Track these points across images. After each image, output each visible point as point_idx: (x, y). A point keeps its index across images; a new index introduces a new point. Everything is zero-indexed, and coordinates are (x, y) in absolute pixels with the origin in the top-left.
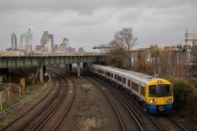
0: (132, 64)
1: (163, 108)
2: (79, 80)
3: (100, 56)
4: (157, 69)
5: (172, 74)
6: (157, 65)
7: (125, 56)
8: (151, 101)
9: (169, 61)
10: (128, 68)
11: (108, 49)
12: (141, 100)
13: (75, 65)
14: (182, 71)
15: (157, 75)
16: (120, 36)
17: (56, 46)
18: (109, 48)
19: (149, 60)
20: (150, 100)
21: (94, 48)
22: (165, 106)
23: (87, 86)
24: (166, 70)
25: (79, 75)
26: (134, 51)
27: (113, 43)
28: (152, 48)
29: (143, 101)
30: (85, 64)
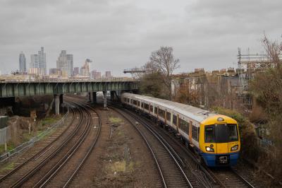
0: (173, 93)
1: (225, 158)
2: (105, 112)
3: (132, 82)
4: (203, 99)
5: (222, 105)
6: (203, 94)
7: (164, 82)
8: (208, 149)
9: (218, 89)
10: (168, 97)
11: (142, 74)
12: (192, 146)
13: (100, 93)
14: (234, 101)
15: (203, 106)
16: (158, 57)
17: (77, 69)
18: (144, 72)
19: (193, 87)
20: (206, 147)
21: (125, 72)
22: (228, 155)
23: (116, 119)
24: (214, 100)
25: (105, 106)
26: (175, 76)
27: (148, 66)
28: (197, 72)
29: (195, 147)
30: (112, 93)
